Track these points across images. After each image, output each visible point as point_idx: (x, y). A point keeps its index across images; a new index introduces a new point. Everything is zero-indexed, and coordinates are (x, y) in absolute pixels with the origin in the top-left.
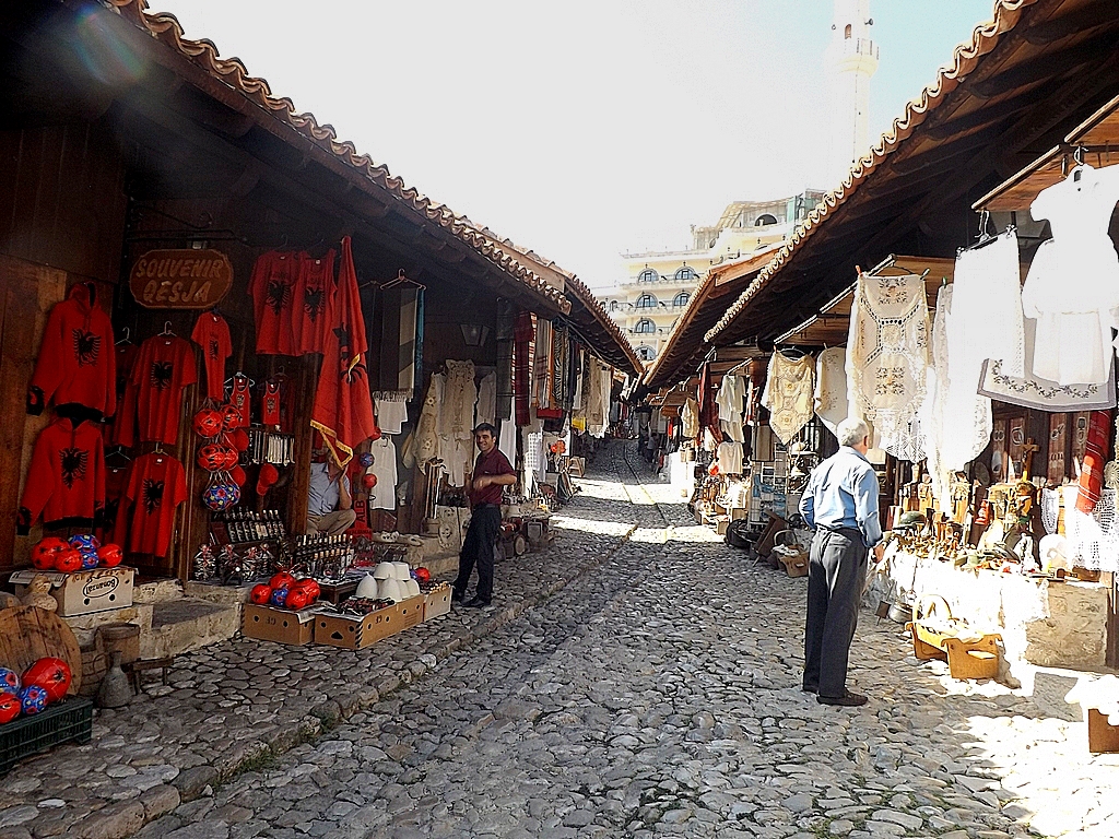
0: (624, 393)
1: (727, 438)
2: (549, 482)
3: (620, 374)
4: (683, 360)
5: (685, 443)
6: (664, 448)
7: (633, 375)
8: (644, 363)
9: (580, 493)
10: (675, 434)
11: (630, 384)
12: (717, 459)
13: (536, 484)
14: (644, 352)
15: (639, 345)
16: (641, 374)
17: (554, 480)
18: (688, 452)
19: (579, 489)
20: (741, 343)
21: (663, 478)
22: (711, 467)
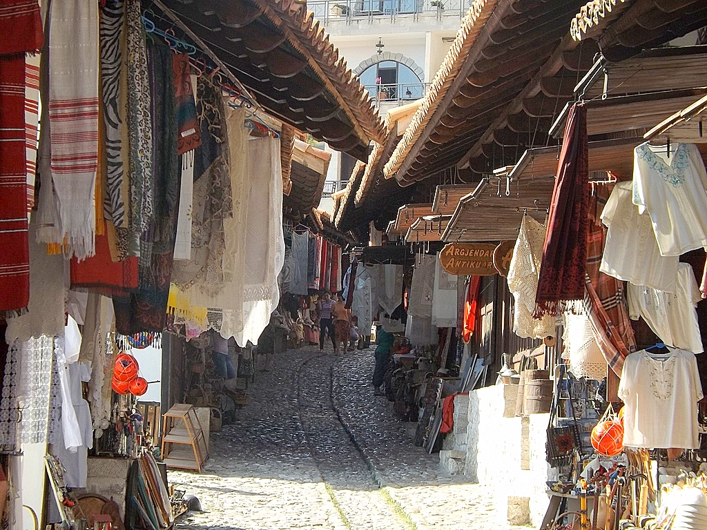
0: (327, 207)
1: (646, 340)
2: (100, 485)
3: (306, 147)
4: (508, 97)
5: (518, 357)
6: (453, 373)
7: (354, 150)
8: (387, 112)
9: (198, 519)
10: (487, 326)
11: (345, 174)
12: (618, 405)
13: (58, 496)
14: (388, 76)
15: (371, 54)
16: (376, 147)
17: (112, 479)
18: (529, 387)
19: (194, 505)
20: (690, 40)
21: (451, 466)
22: (599, 429)
